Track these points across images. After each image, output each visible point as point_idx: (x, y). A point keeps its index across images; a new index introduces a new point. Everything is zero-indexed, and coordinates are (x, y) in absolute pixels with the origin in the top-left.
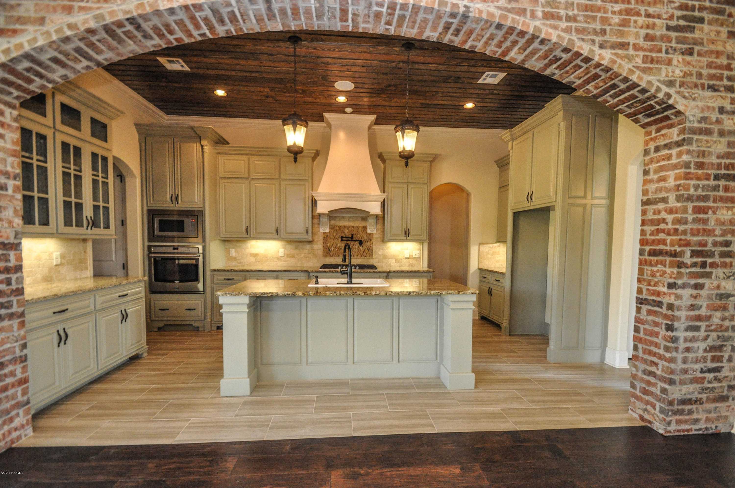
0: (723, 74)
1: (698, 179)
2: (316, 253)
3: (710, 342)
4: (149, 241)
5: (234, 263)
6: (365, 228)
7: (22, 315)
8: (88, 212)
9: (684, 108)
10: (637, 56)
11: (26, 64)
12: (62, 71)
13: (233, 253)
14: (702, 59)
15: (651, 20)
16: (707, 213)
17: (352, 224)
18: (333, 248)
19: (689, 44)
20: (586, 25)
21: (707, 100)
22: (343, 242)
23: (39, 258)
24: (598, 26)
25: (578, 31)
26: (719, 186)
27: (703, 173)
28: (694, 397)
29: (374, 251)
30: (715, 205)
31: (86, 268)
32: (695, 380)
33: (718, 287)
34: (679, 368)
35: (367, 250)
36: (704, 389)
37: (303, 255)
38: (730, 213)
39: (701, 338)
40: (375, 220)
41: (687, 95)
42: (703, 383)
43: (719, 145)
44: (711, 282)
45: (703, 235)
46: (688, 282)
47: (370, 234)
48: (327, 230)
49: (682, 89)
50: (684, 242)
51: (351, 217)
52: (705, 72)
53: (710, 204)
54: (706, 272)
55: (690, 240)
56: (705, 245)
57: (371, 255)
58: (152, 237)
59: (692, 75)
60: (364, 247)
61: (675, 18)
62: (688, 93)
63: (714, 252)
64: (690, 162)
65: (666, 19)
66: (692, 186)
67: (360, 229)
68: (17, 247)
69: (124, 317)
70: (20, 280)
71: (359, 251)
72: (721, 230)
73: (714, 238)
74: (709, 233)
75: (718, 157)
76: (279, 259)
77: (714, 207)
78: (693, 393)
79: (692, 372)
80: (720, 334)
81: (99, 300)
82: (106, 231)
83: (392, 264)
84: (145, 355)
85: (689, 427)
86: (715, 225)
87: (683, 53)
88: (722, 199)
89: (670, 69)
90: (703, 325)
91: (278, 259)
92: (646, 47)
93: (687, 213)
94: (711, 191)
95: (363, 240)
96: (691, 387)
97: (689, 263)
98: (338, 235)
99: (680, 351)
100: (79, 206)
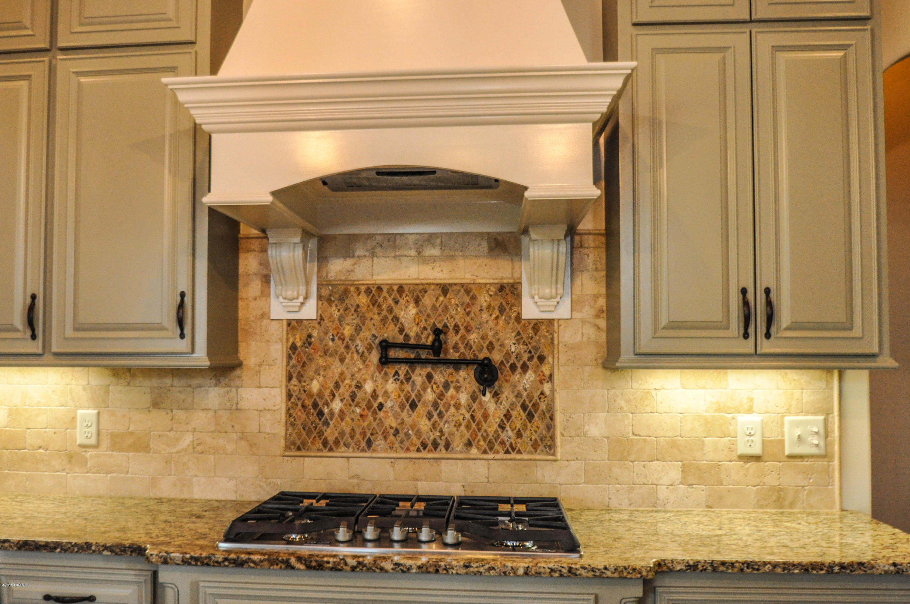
2: (253, 427)
6: (509, 293)
17: (436, 274)
18: (337, 405)
22: (391, 370)
29: (559, 418)
35: (518, 414)
37: (188, 439)
40: (564, 248)
47: (537, 325)
48: (309, 311)
51: (430, 238)
57: (545, 443)
60: (507, 395)
67: (483, 299)
71: (476, 422)
76: (74, 456)
83: (663, 492)
91: (70, 457)
95: (497, 357)
98: (366, 334)
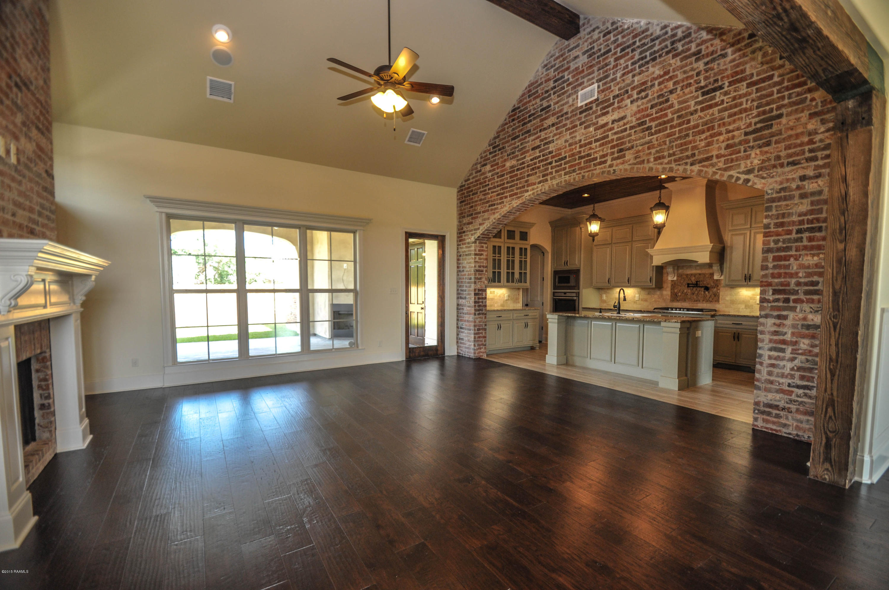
0: (804, 149)
1: (778, 234)
2: (664, 297)
3: (797, 362)
4: (554, 289)
5: (605, 304)
6: (712, 275)
7: (486, 314)
8: (517, 276)
9: (762, 186)
10: (719, 162)
11: (487, 232)
12: (496, 230)
13: (604, 297)
14: (779, 145)
15: (730, 135)
16: (789, 260)
17: (699, 272)
18: (680, 294)
19: (766, 139)
20: (681, 155)
21: (787, 174)
22: (689, 288)
23: (500, 296)
24: (689, 153)
25: (675, 161)
26: (802, 238)
27: (782, 230)
28: (782, 404)
29: (721, 297)
30: (798, 253)
31: (519, 303)
32: (782, 391)
33: (805, 319)
34: (763, 378)
35: (713, 296)
36: (791, 401)
37: (654, 300)
38: (816, 258)
39: (787, 358)
41: (765, 175)
42: (791, 396)
43: (801, 205)
44: (796, 314)
45: (784, 277)
46: (771, 313)
47: (717, 280)
48: (675, 279)
49: (761, 173)
50: (765, 284)
52: (783, 154)
53: (793, 253)
54: (789, 306)
55: (771, 282)
56: (788, 284)
57: (718, 301)
58: (555, 287)
59: (770, 160)
60: (711, 292)
61: (753, 124)
62: (767, 174)
63: (798, 290)
64: (770, 224)
65: (745, 128)
66: (772, 241)
67: (707, 276)
68: (485, 291)
69: (526, 326)
70: (486, 302)
71: (705, 297)
72: (805, 272)
73: (798, 279)
74: (791, 275)
75: (800, 215)
76: (635, 302)
77: (796, 255)
78: (779, 401)
79: (777, 384)
80: (810, 358)
81: (515, 315)
82: (525, 284)
83: (741, 310)
84: (537, 348)
85: (778, 429)
86: (797, 269)
87: (760, 147)
88: (805, 248)
89: (748, 162)
90: (789, 349)
92: (726, 153)
93: (768, 261)
94: (794, 243)
95: (709, 286)
96: (778, 396)
97: (771, 299)
98: (685, 282)
99: (764, 365)
100: (513, 273)
